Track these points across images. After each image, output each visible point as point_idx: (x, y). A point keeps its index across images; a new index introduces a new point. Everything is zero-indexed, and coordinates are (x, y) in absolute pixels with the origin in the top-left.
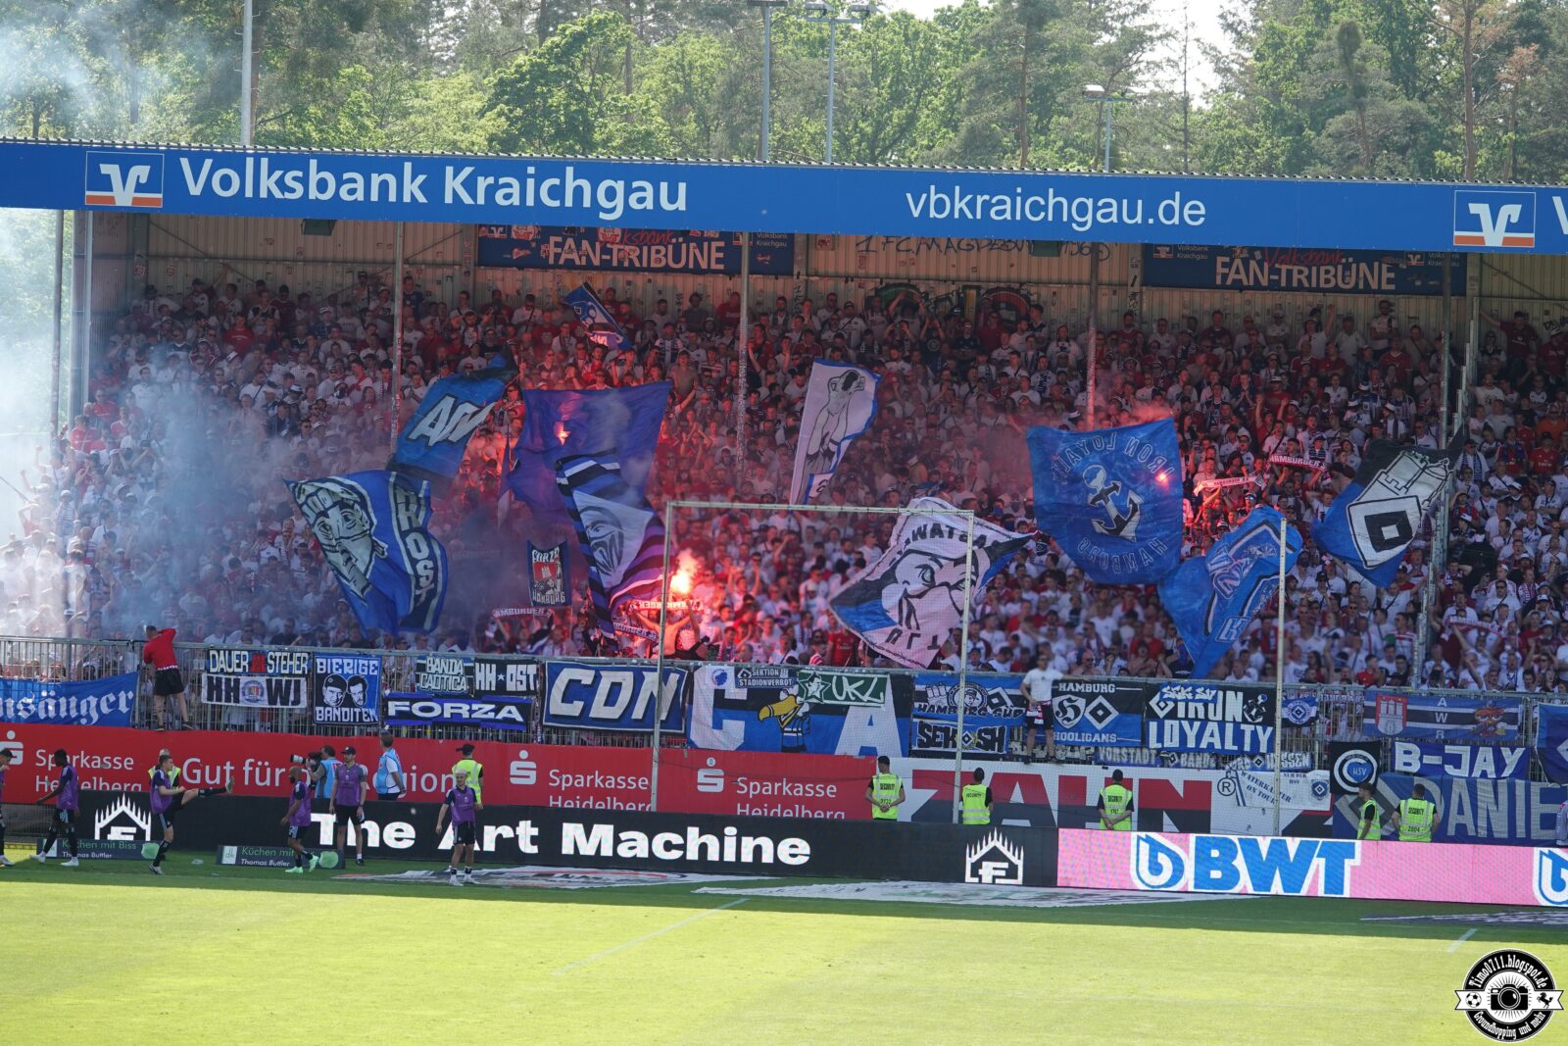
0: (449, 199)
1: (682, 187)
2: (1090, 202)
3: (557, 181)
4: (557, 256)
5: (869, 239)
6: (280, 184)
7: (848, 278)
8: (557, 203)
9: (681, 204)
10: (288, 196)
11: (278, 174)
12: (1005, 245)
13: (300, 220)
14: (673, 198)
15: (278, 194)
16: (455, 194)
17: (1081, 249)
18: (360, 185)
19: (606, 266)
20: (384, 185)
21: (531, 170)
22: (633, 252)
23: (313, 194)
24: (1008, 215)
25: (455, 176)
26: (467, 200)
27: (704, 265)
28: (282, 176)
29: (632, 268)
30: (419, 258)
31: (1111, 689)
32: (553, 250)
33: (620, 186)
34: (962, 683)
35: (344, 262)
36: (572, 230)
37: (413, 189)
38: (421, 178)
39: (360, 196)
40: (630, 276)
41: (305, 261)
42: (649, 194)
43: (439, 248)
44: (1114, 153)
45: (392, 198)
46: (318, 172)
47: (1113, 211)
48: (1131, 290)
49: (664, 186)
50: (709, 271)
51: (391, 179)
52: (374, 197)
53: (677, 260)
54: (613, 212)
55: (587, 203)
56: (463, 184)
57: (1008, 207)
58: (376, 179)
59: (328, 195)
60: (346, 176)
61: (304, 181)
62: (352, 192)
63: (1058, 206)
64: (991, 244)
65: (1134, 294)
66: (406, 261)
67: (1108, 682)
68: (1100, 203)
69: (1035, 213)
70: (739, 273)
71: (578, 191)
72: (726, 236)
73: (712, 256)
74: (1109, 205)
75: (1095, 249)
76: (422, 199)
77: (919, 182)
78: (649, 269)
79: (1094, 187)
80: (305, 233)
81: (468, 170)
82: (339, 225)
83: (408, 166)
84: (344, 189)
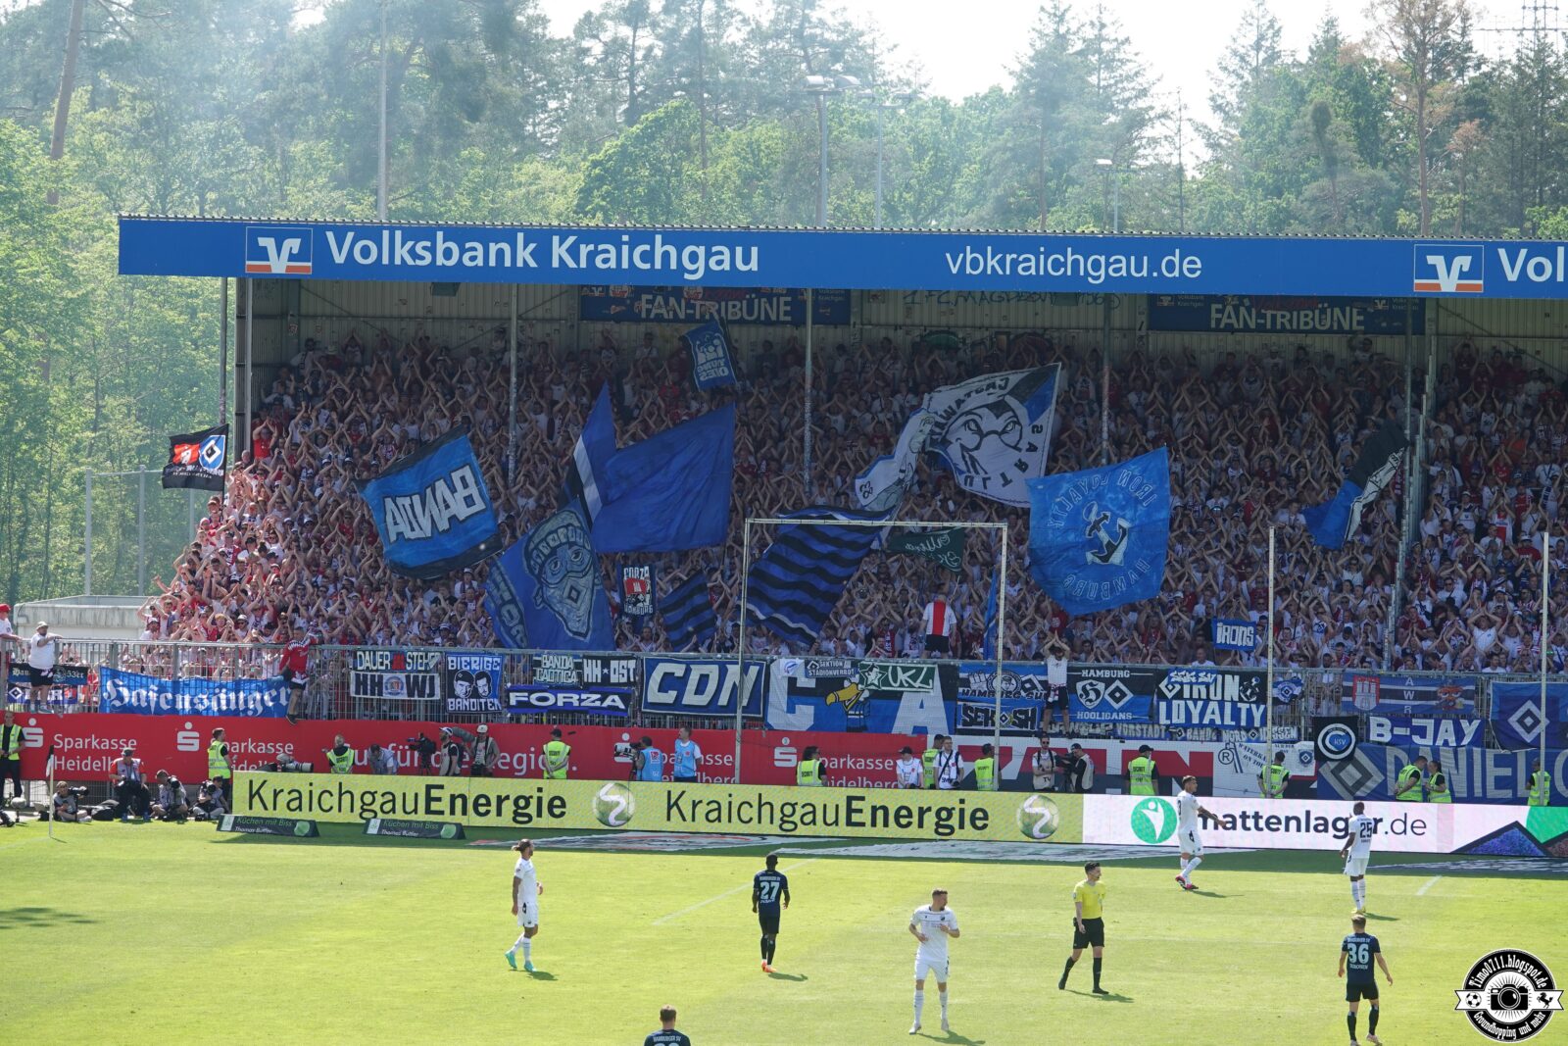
0: (555, 264)
1: (754, 250)
2: (1102, 259)
3: (647, 247)
4: (649, 311)
5: (915, 293)
6: (412, 253)
7: (896, 327)
8: (647, 266)
9: (754, 266)
10: (419, 263)
11: (410, 244)
12: (1031, 297)
13: (429, 285)
14: (746, 260)
15: (410, 262)
16: (561, 259)
17: (1095, 299)
18: (480, 253)
19: (690, 319)
20: (500, 253)
21: (625, 238)
22: (712, 306)
23: (440, 261)
24: (1033, 271)
25: (561, 244)
26: (571, 264)
27: (773, 317)
28: (414, 246)
30: (531, 315)
31: (1125, 674)
32: (645, 306)
33: (701, 251)
34: (999, 671)
35: (467, 319)
36: (661, 289)
37: (525, 255)
38: (532, 246)
39: (480, 262)
41: (434, 318)
42: (727, 257)
43: (548, 306)
44: (1121, 217)
45: (508, 263)
46: (444, 242)
47: (1123, 266)
48: (1138, 333)
49: (739, 250)
50: (778, 323)
51: (506, 247)
52: (492, 263)
53: (750, 312)
54: (695, 273)
55: (673, 266)
56: (568, 251)
57: (1033, 263)
58: (493, 248)
59: (452, 262)
60: (468, 245)
61: (432, 250)
62: (473, 259)
63: (1076, 262)
64: (1019, 296)
65: (1141, 337)
66: (519, 317)
67: (1124, 669)
68: (1112, 260)
69: (1056, 269)
70: (804, 323)
71: (666, 255)
72: (792, 292)
73: (780, 310)
74: (1119, 261)
75: (1108, 299)
76: (532, 264)
77: (956, 242)
78: (727, 322)
79: (1106, 246)
80: (433, 294)
81: (571, 239)
82: (462, 288)
83: (520, 236)
84: (466, 257)
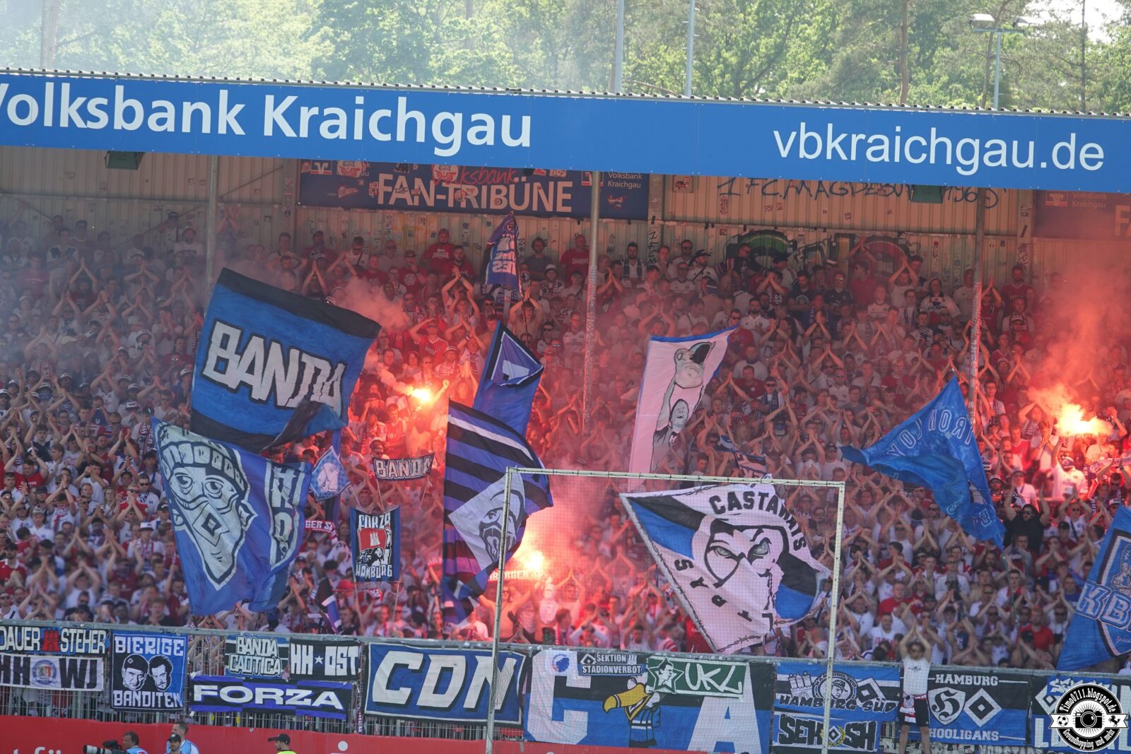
0: (268, 131)
1: (526, 121)
2: (976, 144)
3: (387, 113)
4: (387, 195)
5: (732, 181)
6: (83, 111)
7: (708, 224)
8: (387, 137)
9: (525, 140)
10: (91, 125)
11: (80, 101)
12: (884, 190)
13: (104, 153)
14: (516, 133)
15: (80, 123)
16: (275, 126)
17: (966, 195)
18: (170, 115)
19: (441, 207)
20: (197, 115)
21: (360, 100)
22: (470, 191)
23: (119, 123)
24: (885, 157)
25: (276, 106)
26: (289, 132)
27: (549, 208)
28: (85, 104)
29: (470, 210)
30: (235, 196)
31: (993, 682)
32: (382, 188)
33: (457, 119)
34: (829, 673)
35: (152, 198)
36: (404, 167)
37: (229, 119)
38: (238, 108)
39: (170, 126)
40: (467, 218)
41: (109, 197)
42: (490, 128)
43: (257, 185)
44: (1004, 89)
45: (206, 128)
46: (125, 99)
47: (1002, 153)
48: (1020, 241)
49: (506, 120)
50: (555, 214)
51: (205, 108)
52: (186, 128)
53: (519, 200)
54: (450, 148)
55: (421, 137)
56: (285, 115)
57: (886, 147)
58: (188, 108)
59: (136, 125)
60: (155, 104)
61: (109, 109)
62: (161, 122)
63: (941, 148)
64: (867, 188)
65: (1024, 246)
66: (220, 199)
67: (991, 674)
68: (988, 145)
69: (916, 156)
70: (589, 216)
71: (411, 124)
72: (573, 176)
73: (559, 197)
74: (998, 147)
75: (981, 195)
76: (238, 130)
77: (788, 118)
78: (489, 211)
79: (981, 127)
80: (109, 166)
81: (290, 100)
82: (146, 160)
83: (224, 94)
84: (153, 118)
